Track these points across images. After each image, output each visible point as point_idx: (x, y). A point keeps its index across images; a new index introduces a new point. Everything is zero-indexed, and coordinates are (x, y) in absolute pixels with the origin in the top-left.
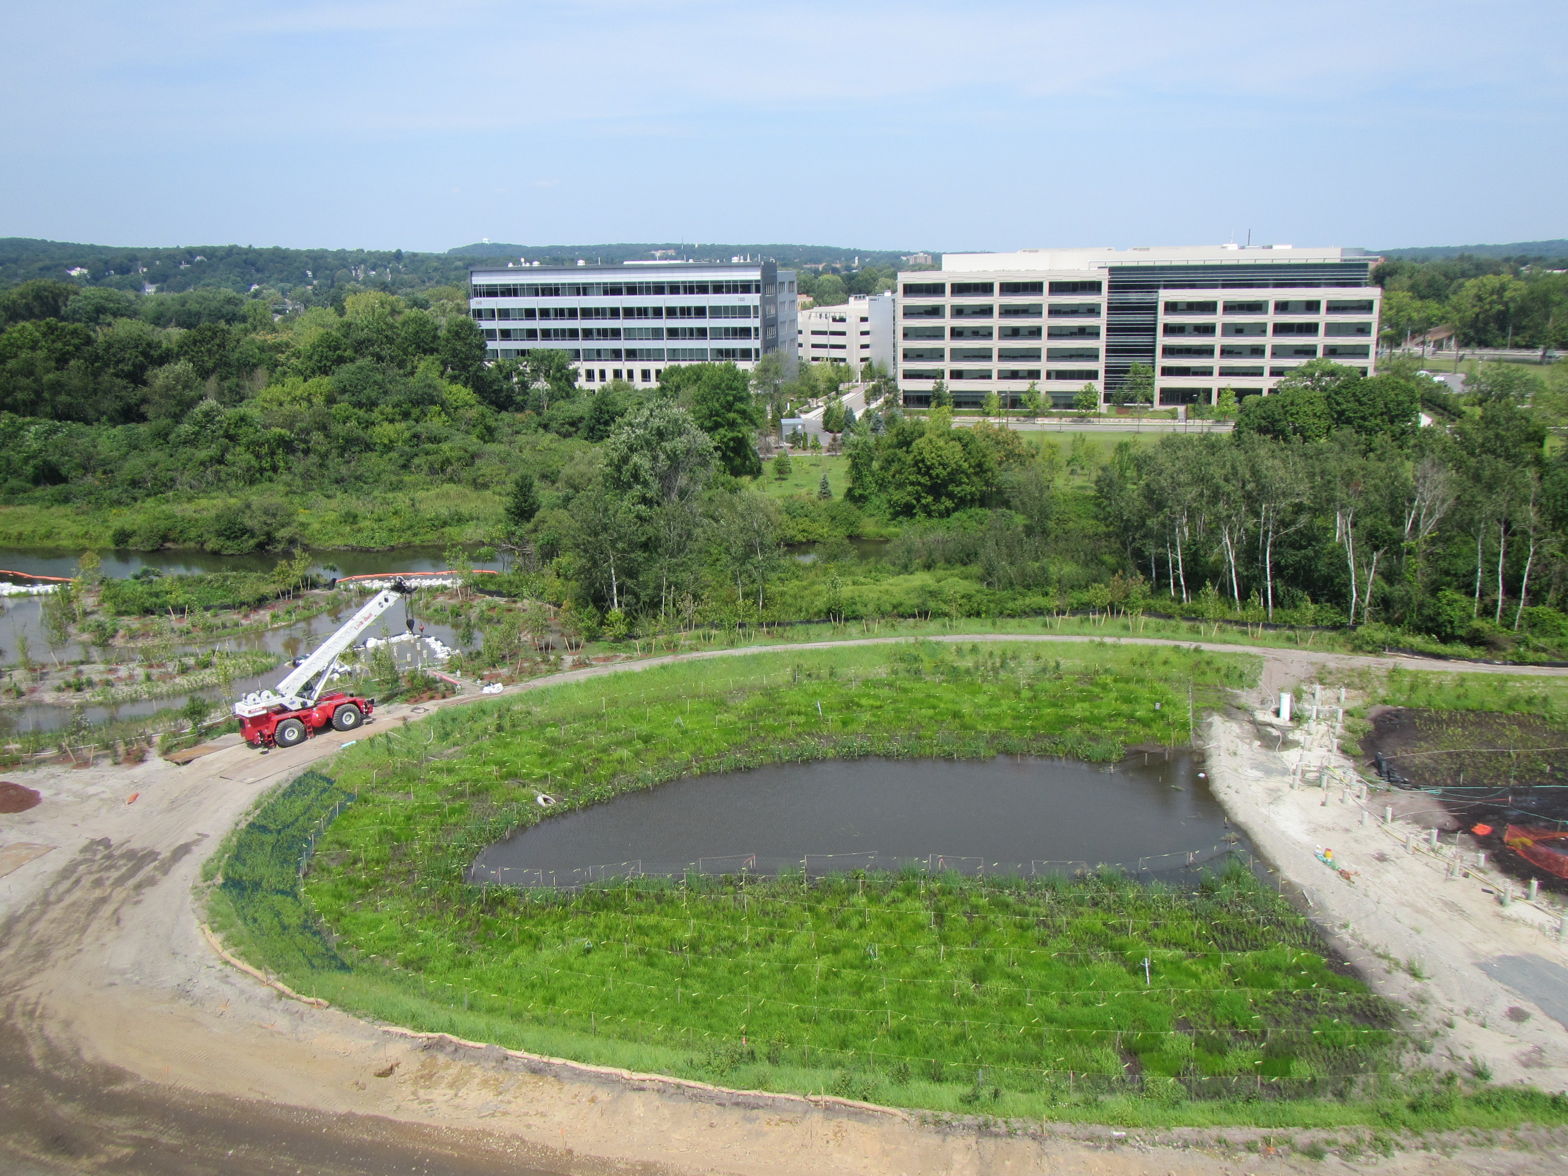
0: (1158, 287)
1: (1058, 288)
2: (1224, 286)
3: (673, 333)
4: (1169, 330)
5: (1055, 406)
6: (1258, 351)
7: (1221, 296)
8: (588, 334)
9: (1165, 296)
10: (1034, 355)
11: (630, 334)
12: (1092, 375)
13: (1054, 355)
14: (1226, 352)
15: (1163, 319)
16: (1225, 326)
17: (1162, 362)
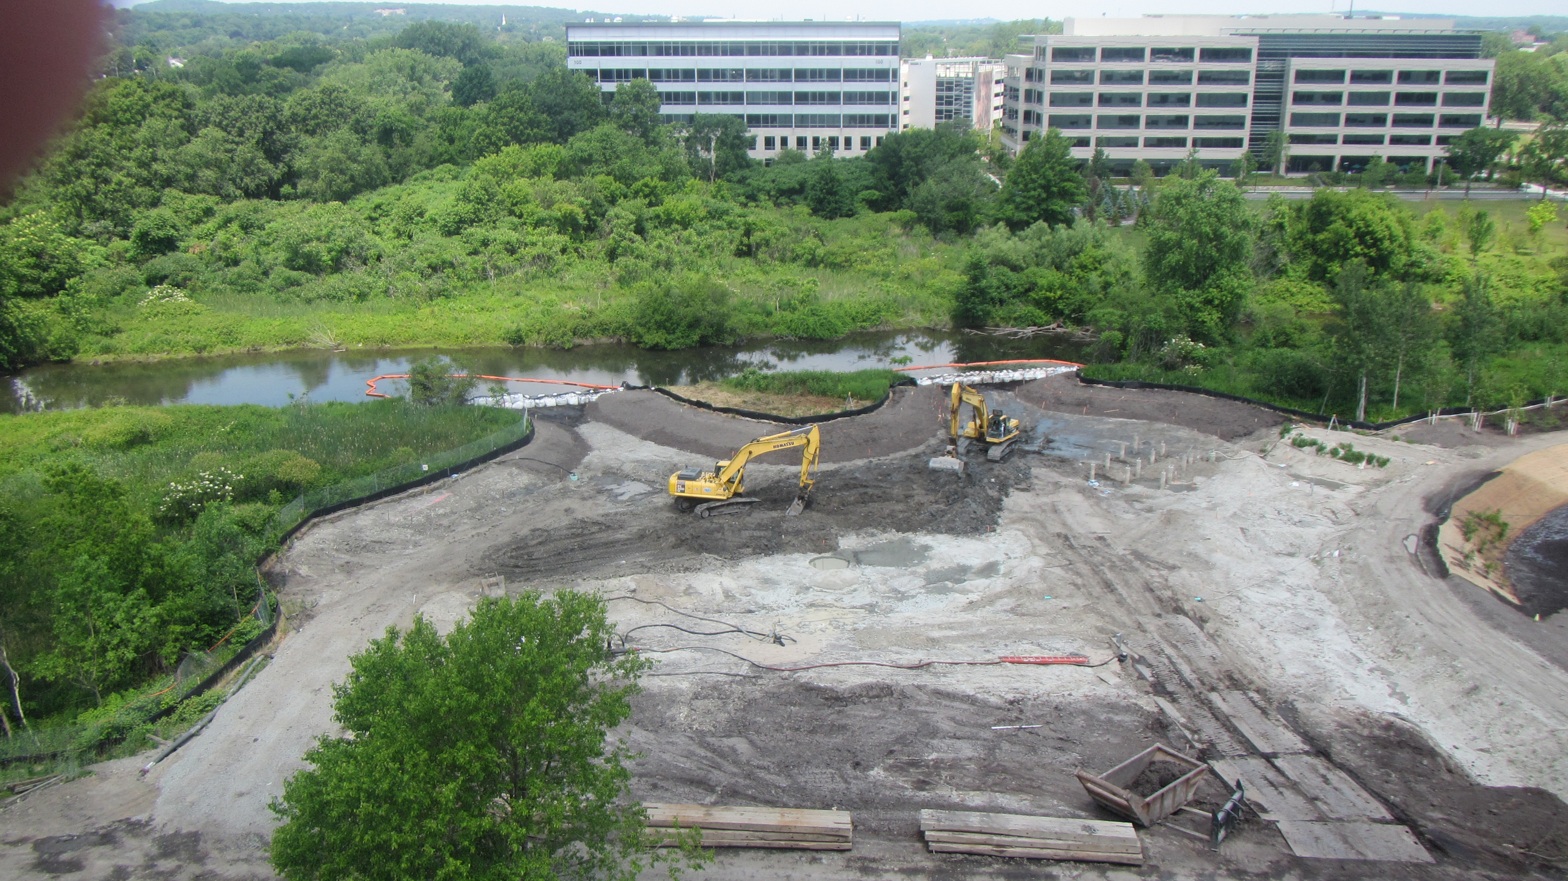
0: (1286, 55)
1: (1210, 54)
3: (802, 98)
4: (1299, 98)
6: (1379, 120)
7: (1349, 65)
8: (705, 98)
9: (1298, 64)
10: (1181, 122)
11: (755, 98)
12: (1236, 143)
13: (1202, 122)
14: (1351, 120)
15: (1293, 87)
17: (1289, 129)
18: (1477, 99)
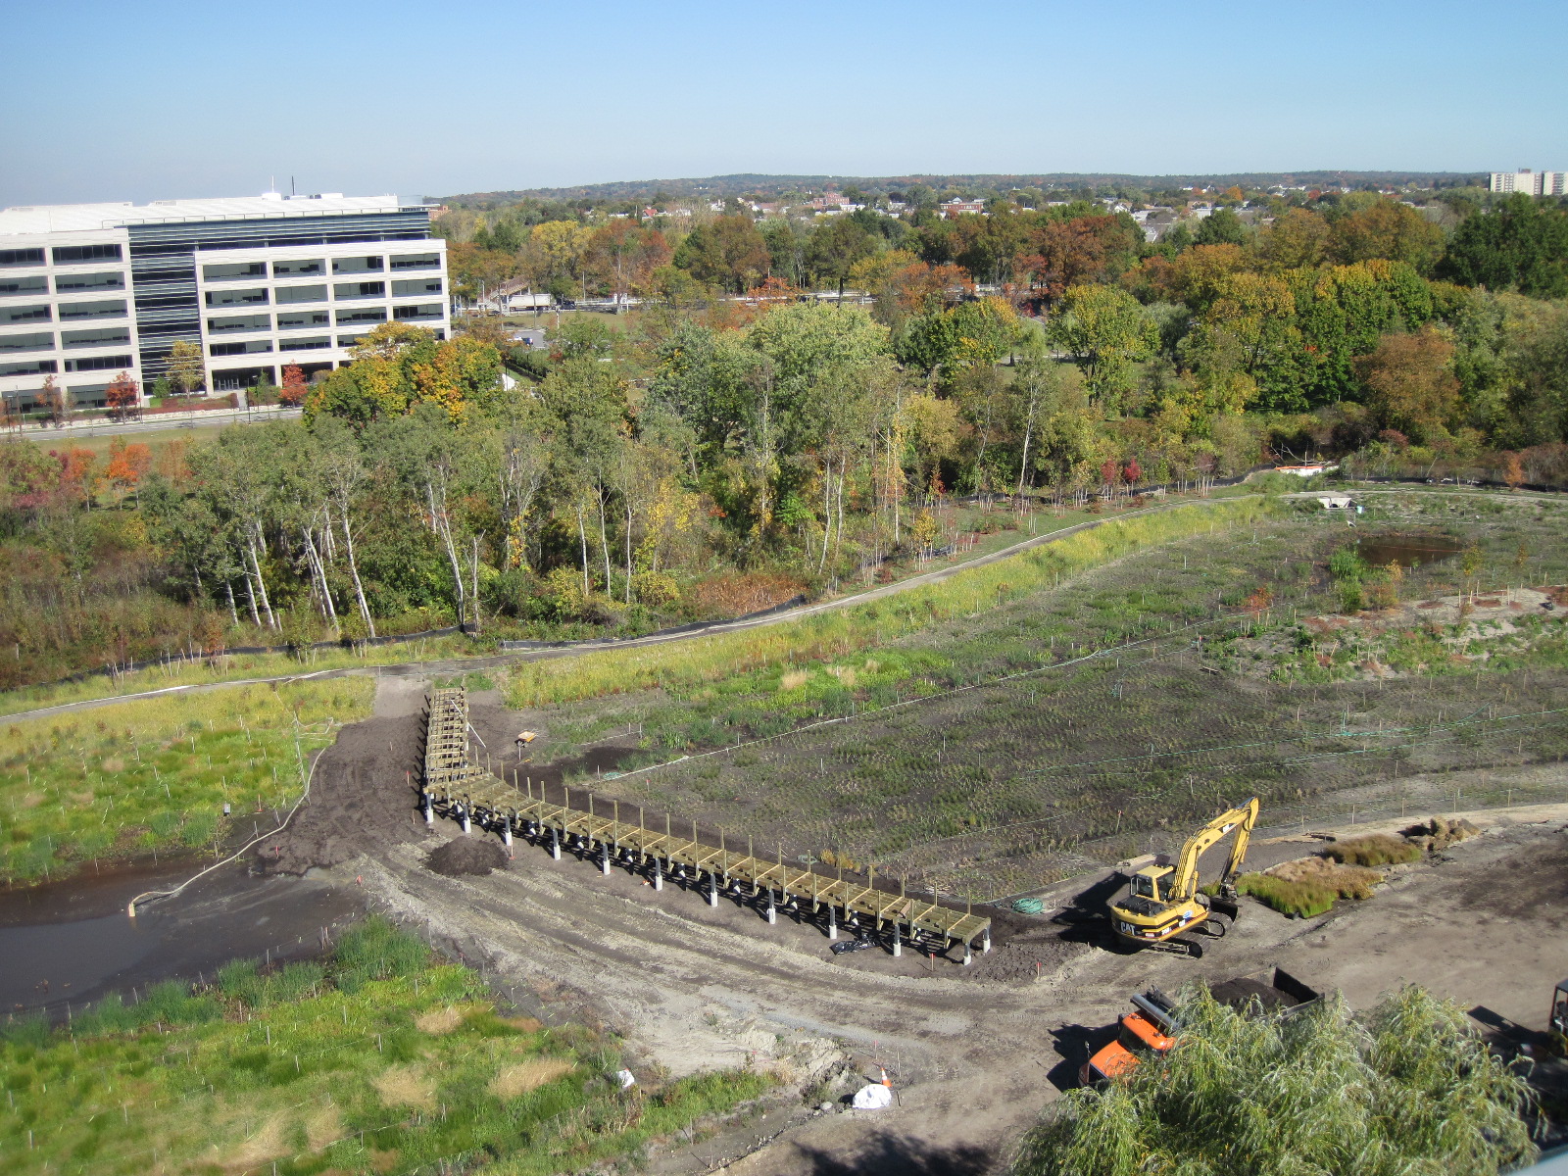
0: (192, 248)
1: (63, 255)
2: (272, 244)
4: (213, 299)
5: (81, 403)
6: (320, 319)
7: (269, 255)
9: (202, 258)
10: (45, 342)
12: (124, 361)
13: (72, 340)
14: (285, 322)
15: (203, 287)
16: (278, 291)
17: (209, 339)
18: (434, 287)
